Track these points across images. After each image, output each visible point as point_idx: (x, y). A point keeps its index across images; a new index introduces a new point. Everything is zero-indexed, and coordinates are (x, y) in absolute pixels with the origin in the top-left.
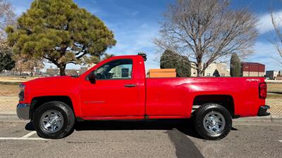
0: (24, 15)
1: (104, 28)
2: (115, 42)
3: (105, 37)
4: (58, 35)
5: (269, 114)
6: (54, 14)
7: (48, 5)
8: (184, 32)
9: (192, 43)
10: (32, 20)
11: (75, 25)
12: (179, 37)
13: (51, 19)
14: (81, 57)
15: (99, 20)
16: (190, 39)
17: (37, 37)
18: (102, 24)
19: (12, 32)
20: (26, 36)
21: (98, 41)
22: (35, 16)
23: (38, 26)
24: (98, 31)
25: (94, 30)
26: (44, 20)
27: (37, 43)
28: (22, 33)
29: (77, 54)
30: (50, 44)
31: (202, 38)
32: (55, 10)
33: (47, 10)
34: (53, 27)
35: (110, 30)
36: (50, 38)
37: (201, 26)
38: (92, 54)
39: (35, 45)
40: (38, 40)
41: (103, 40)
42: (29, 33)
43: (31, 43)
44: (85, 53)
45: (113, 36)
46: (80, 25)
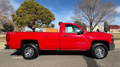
0: (18, 9)
1: (50, 13)
2: (55, 18)
3: (51, 17)
4: (32, 16)
6: (30, 8)
7: (28, 5)
8: (84, 13)
10: (22, 11)
11: (39, 12)
12: (82, 15)
13: (29, 10)
14: (41, 25)
15: (48, 10)
16: (87, 16)
17: (24, 18)
18: (49, 11)
19: (14, 16)
20: (20, 18)
21: (48, 18)
22: (23, 9)
23: (24, 14)
24: (48, 14)
25: (46, 14)
26: (26, 11)
27: (24, 20)
28: (18, 17)
29: (40, 24)
31: (92, 15)
32: (31, 6)
33: (27, 7)
34: (30, 14)
35: (53, 14)
37: (91, 10)
38: (46, 24)
39: (23, 21)
40: (25, 19)
41: (50, 18)
42: (21, 16)
43: (22, 20)
44: (43, 24)
45: (54, 16)
46: (41, 12)
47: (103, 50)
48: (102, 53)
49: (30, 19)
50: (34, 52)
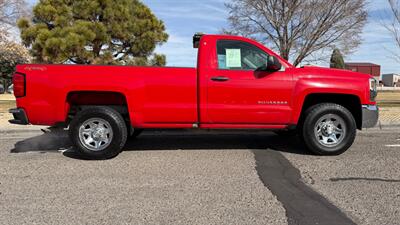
0: (42, 2)
1: (151, 17)
2: (166, 36)
3: (152, 29)
4: (90, 27)
8: (262, 18)
9: (275, 33)
10: (53, 8)
11: (112, 14)
12: (257, 26)
13: (79, 7)
14: (120, 59)
15: (143, 7)
16: (271, 28)
17: (61, 32)
18: (148, 11)
19: (27, 26)
20: (47, 31)
21: (143, 35)
22: (57, 3)
23: (62, 18)
24: (144, 21)
25: (137, 20)
26: (69, 9)
27: (63, 40)
28: (42, 28)
29: (116, 56)
30: (80, 41)
31: (289, 26)
34: (82, 18)
35: (159, 19)
36: (79, 33)
37: (287, 9)
38: (135, 55)
39: (61, 42)
40: (63, 36)
41: (150, 33)
42: (51, 27)
44: (127, 53)
45: (163, 28)
46: (119, 14)
47: (339, 126)
48: (338, 136)
49: (82, 36)
50: (111, 135)
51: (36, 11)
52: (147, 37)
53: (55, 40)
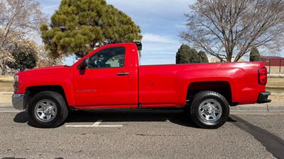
0: (57, 12)
1: (132, 24)
2: (141, 37)
3: (132, 32)
4: (91, 31)
5: (270, 101)
6: (84, 10)
7: (79, 3)
10: (65, 17)
13: (83, 16)
15: (126, 16)
17: (71, 34)
18: (130, 19)
19: (47, 29)
20: (60, 33)
21: (126, 36)
22: (67, 13)
23: (72, 24)
24: (126, 27)
25: (122, 25)
26: (76, 17)
27: (73, 39)
28: (58, 31)
30: (85, 40)
32: (86, 6)
33: (78, 7)
34: (84, 24)
35: (137, 25)
36: (84, 35)
40: (73, 36)
41: (131, 35)
42: (63, 30)
45: (139, 31)
46: (110, 21)
49: (86, 37)
51: (53, 19)
52: (129, 38)
53: (67, 39)
